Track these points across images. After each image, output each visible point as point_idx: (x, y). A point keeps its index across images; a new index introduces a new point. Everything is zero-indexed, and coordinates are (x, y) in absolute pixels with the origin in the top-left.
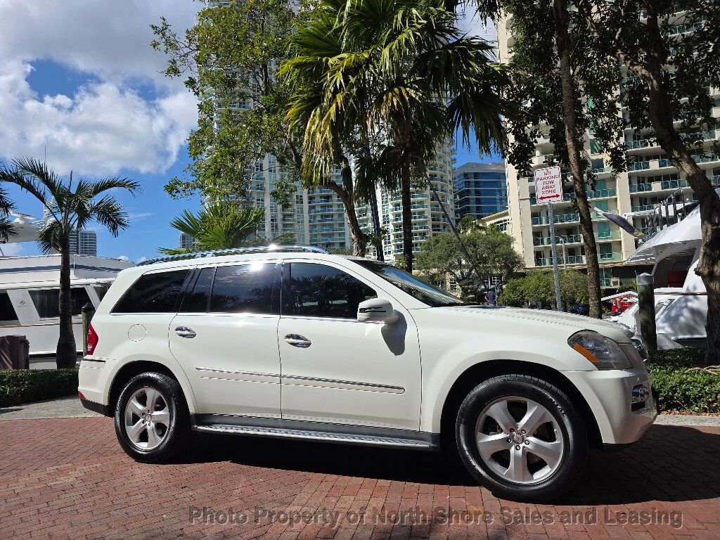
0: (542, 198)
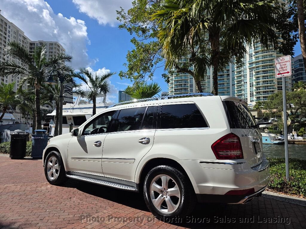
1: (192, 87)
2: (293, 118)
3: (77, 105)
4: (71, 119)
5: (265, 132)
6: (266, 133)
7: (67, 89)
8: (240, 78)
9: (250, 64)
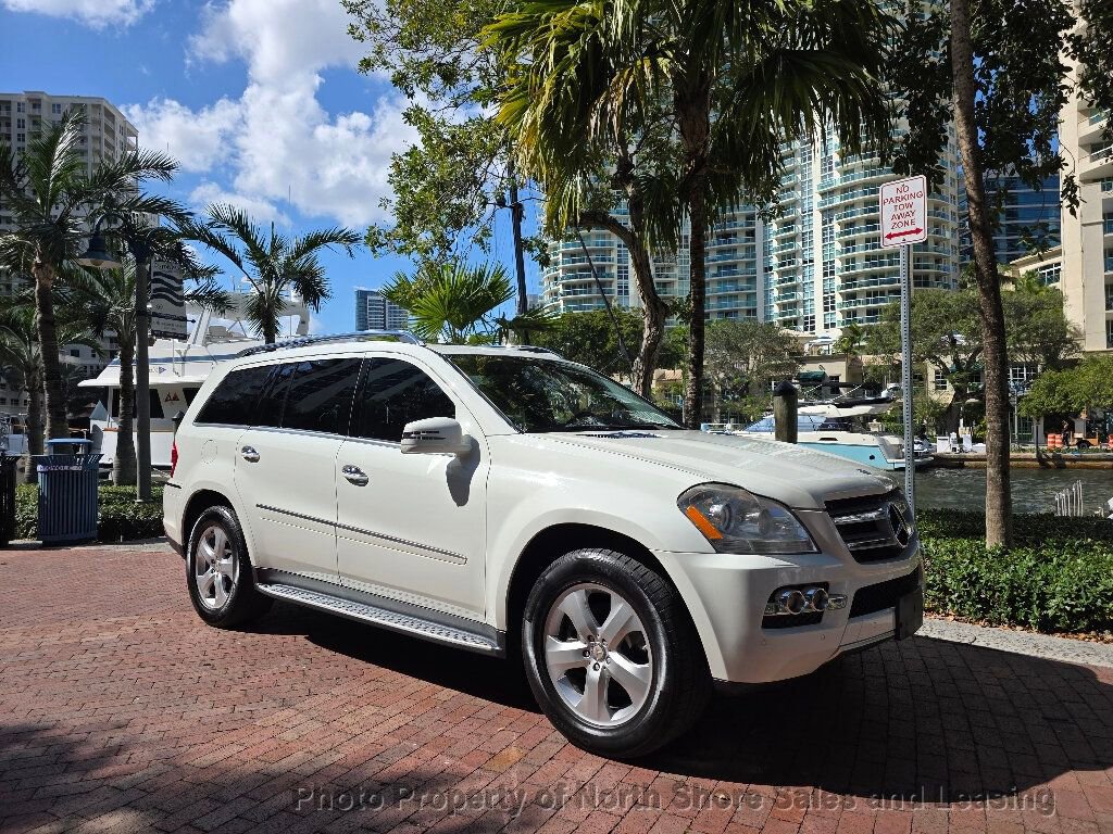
0: (890, 236)
1: (626, 278)
2: (962, 380)
3: (199, 345)
4: (176, 398)
5: (873, 430)
6: (873, 434)
7: (159, 285)
8: (791, 246)
9: (823, 194)
